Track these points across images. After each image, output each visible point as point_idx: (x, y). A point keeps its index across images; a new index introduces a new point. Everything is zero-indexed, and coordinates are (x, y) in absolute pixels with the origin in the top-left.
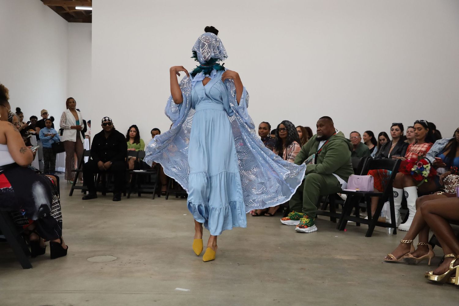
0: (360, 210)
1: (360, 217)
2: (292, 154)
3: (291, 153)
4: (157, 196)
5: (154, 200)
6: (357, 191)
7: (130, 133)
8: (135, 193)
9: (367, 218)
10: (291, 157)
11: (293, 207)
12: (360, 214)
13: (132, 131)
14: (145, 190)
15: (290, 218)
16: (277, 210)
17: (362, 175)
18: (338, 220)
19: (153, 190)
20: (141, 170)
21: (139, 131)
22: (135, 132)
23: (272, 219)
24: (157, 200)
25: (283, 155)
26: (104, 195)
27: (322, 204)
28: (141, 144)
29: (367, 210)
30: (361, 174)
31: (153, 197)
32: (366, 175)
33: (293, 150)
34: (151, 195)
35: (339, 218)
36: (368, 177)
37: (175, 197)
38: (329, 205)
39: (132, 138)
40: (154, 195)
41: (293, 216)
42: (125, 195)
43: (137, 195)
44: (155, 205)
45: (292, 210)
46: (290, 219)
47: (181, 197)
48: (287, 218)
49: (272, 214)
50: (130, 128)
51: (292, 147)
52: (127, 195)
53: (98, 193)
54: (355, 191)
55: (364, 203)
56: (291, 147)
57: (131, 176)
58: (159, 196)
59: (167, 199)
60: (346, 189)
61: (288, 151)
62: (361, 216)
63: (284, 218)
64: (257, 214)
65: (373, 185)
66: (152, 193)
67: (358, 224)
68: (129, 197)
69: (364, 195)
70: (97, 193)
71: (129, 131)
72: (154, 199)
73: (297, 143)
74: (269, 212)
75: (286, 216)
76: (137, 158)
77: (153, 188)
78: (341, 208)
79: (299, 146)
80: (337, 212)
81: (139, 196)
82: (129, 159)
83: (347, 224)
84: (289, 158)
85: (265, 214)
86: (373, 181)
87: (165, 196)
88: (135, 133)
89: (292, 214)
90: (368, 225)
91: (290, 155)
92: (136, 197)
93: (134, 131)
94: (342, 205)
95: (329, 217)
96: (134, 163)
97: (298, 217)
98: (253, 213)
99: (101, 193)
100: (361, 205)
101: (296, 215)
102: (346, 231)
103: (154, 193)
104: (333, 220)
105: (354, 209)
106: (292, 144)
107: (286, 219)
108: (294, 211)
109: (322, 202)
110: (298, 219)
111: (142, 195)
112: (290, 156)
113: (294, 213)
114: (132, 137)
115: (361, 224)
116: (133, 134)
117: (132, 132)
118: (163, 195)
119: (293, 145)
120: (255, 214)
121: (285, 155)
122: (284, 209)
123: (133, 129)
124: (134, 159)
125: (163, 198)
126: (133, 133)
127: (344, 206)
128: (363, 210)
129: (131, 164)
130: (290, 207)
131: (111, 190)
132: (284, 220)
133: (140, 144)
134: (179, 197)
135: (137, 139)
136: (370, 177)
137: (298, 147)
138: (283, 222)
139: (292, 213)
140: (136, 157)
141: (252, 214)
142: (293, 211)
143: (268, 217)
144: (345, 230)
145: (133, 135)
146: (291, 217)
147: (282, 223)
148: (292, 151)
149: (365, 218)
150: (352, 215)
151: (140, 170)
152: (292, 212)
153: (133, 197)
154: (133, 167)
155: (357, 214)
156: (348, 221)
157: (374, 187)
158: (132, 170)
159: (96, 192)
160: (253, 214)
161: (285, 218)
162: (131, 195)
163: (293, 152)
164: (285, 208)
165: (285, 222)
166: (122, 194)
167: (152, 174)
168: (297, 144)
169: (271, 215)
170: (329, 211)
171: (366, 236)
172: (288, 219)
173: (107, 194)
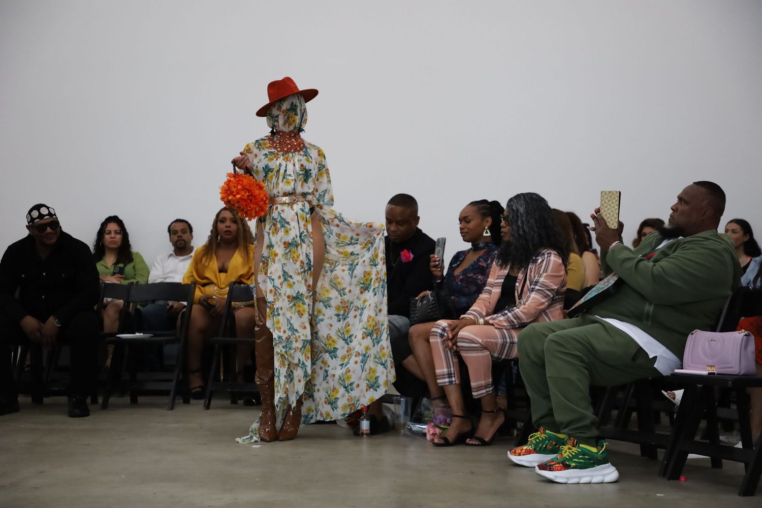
0: (719, 425)
1: (721, 444)
2: (542, 280)
3: (540, 276)
4: (182, 401)
5: (173, 411)
6: (709, 374)
7: (107, 237)
8: (122, 395)
9: (740, 445)
10: (537, 287)
11: (542, 418)
12: (722, 438)
13: (110, 233)
14: (150, 386)
15: (535, 449)
16: (497, 428)
17: (722, 331)
18: (661, 453)
19: (171, 386)
20: (137, 334)
21: (128, 230)
22: (118, 233)
23: (488, 453)
24: (182, 411)
25: (515, 282)
26: (38, 402)
27: (615, 413)
28: (136, 266)
29: (737, 426)
30: (719, 327)
31: (170, 404)
32: (734, 330)
33: (545, 270)
34: (166, 400)
35: (662, 447)
36: (738, 336)
37: (228, 402)
38: (634, 414)
39: (112, 250)
40: (174, 399)
41: (543, 441)
42: (94, 401)
43: (127, 399)
44: (177, 425)
45: (539, 427)
46: (535, 451)
47: (244, 402)
48: (525, 448)
49: (487, 440)
50: (104, 225)
51: (543, 261)
52: (100, 400)
53: (21, 399)
54: (705, 373)
55: (730, 408)
56: (539, 261)
57: (111, 349)
58: (186, 402)
59: (208, 407)
60: (682, 369)
61: (531, 272)
62: (721, 442)
63: (518, 450)
64: (445, 439)
65: (754, 356)
66: (165, 393)
67: (716, 463)
68: (105, 406)
69: (730, 382)
70: (19, 399)
71: (101, 233)
72: (172, 408)
73: (555, 252)
74: (477, 435)
75: (524, 442)
76: (127, 303)
77: (170, 380)
78: (668, 424)
79: (560, 261)
80: (657, 432)
81: (134, 402)
82: (105, 306)
83: (687, 463)
84: (533, 290)
85: (468, 441)
86: (752, 347)
87: (202, 401)
88: (119, 237)
89: (538, 438)
90: (742, 465)
91: (537, 282)
92: (124, 406)
93: (116, 232)
94: (671, 415)
95: (638, 446)
96: (117, 316)
97: (556, 445)
98: (436, 437)
99: (29, 399)
100: (722, 413)
101: (550, 438)
102: (686, 479)
103: (172, 393)
104: (649, 452)
105: (703, 424)
106: (544, 254)
107: (523, 451)
108: (544, 430)
109: (616, 408)
110: (555, 450)
111: (141, 399)
112: (536, 285)
113: (545, 433)
114: (115, 246)
115: (724, 461)
116: (116, 240)
117: (113, 235)
118: (198, 396)
119: (546, 256)
120: (442, 441)
121: (521, 280)
122: (515, 427)
123: (112, 227)
124: (117, 305)
125: (197, 405)
126: (114, 238)
127: (675, 416)
128: (729, 427)
129: (110, 319)
130: (534, 419)
131: (56, 389)
132: (520, 455)
133: (134, 267)
134: (241, 402)
135: (124, 252)
136: (746, 335)
137: (557, 262)
138: (515, 459)
139: (538, 434)
140: (122, 301)
141: (433, 440)
142: (542, 429)
143: (477, 448)
144: (682, 478)
145: (114, 243)
146: (536, 444)
147: (512, 462)
148: (541, 272)
149: (736, 446)
150: (698, 438)
151: (135, 334)
152: (537, 431)
153: (117, 407)
154: (117, 325)
155: (712, 434)
156: (691, 456)
157: (757, 362)
158: (114, 335)
159: (18, 397)
160: (436, 441)
161: (520, 448)
162: (112, 400)
163: (545, 274)
164: (520, 425)
165: (520, 460)
166: (89, 400)
167: (167, 342)
168: (554, 254)
169: (484, 443)
170: (637, 430)
171: (739, 495)
172: (528, 452)
173: (46, 400)
